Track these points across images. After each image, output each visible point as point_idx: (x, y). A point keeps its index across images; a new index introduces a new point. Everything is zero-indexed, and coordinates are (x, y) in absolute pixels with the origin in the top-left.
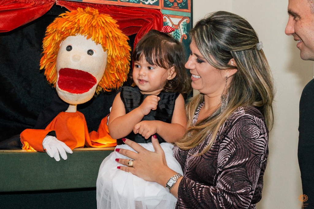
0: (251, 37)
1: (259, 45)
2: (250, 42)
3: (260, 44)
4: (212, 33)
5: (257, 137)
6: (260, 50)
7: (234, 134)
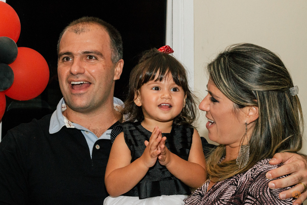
0: (279, 75)
1: (293, 90)
2: (278, 81)
3: (295, 88)
4: (229, 65)
5: (290, 200)
6: (295, 96)
7: (261, 190)
